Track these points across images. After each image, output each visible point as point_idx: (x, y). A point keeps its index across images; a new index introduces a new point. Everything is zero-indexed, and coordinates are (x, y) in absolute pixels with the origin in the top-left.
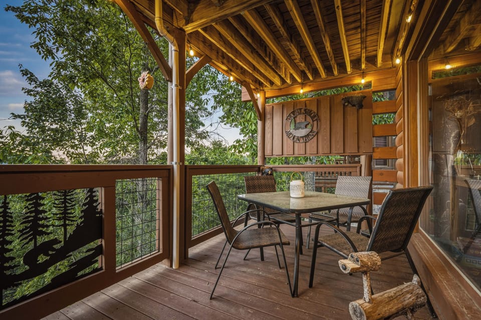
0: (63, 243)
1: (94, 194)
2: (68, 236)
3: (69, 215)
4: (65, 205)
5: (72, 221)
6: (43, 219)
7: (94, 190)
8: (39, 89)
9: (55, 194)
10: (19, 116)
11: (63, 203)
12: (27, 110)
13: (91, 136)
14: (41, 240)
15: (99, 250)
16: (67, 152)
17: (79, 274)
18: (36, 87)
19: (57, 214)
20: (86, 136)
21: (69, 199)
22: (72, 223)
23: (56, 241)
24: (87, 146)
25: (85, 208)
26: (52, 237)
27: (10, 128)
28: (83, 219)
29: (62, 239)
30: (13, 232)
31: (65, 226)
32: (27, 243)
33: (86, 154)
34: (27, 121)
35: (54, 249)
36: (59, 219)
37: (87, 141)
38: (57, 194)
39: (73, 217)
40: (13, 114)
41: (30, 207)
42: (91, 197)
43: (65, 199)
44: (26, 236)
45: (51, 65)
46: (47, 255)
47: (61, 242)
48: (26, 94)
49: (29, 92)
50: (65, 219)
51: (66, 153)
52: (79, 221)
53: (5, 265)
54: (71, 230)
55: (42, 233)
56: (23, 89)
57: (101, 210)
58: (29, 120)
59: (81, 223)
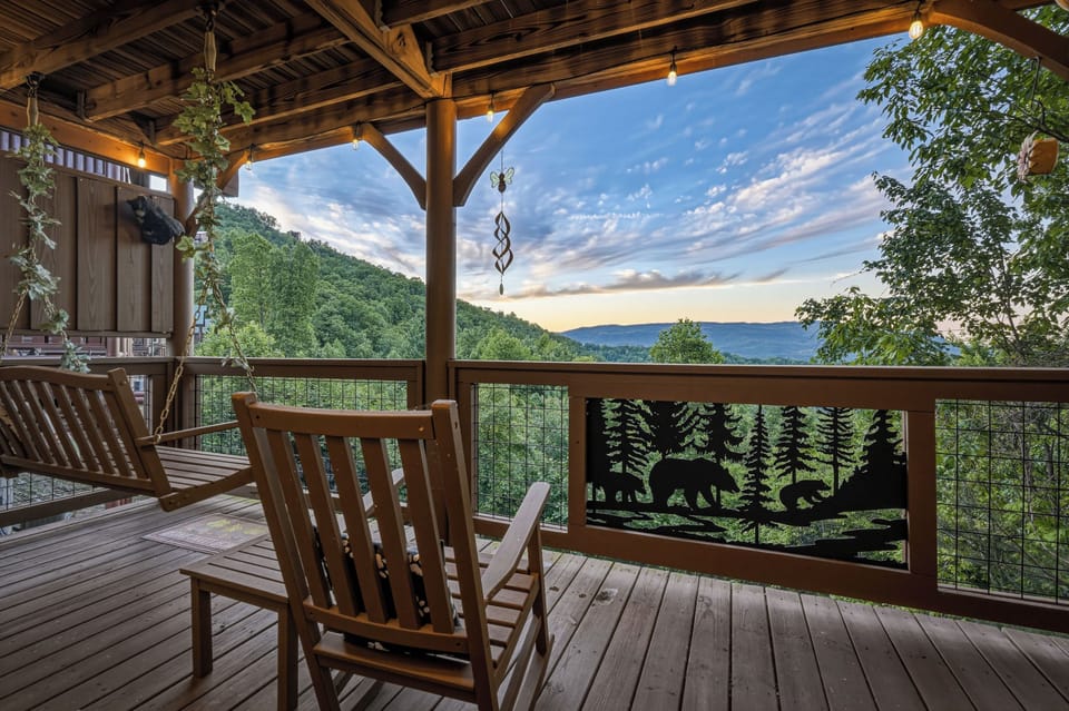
0: (833, 489)
1: (888, 421)
2: (840, 483)
3: (842, 450)
4: (836, 431)
5: (847, 460)
6: (803, 446)
7: (888, 414)
8: (909, 205)
9: (819, 412)
10: (875, 264)
11: (832, 427)
12: (887, 250)
13: (1034, 281)
14: (801, 475)
15: (898, 530)
16: (971, 323)
17: (861, 555)
18: (902, 203)
19: (824, 444)
20: (1019, 281)
21: (843, 424)
22: (849, 463)
23: (821, 485)
24: (1023, 304)
25: (869, 443)
26: (814, 476)
27: (853, 290)
28: (867, 463)
29: (832, 485)
30: (768, 454)
31: (836, 465)
32: (784, 474)
33: (1016, 325)
34: (889, 270)
35: (819, 497)
36: (827, 452)
37: (1024, 293)
38: (823, 411)
39: (849, 454)
40: (866, 262)
41: (787, 425)
42: (883, 426)
43: (835, 421)
44: (783, 463)
45: (911, 158)
46: (810, 501)
47: (830, 488)
48: (887, 221)
49: (891, 216)
50: (835, 452)
51: (967, 324)
52: (861, 464)
53: (761, 493)
54: (846, 473)
55: (802, 466)
56: (882, 214)
57: (904, 453)
58: (892, 267)
59: (863, 468)
